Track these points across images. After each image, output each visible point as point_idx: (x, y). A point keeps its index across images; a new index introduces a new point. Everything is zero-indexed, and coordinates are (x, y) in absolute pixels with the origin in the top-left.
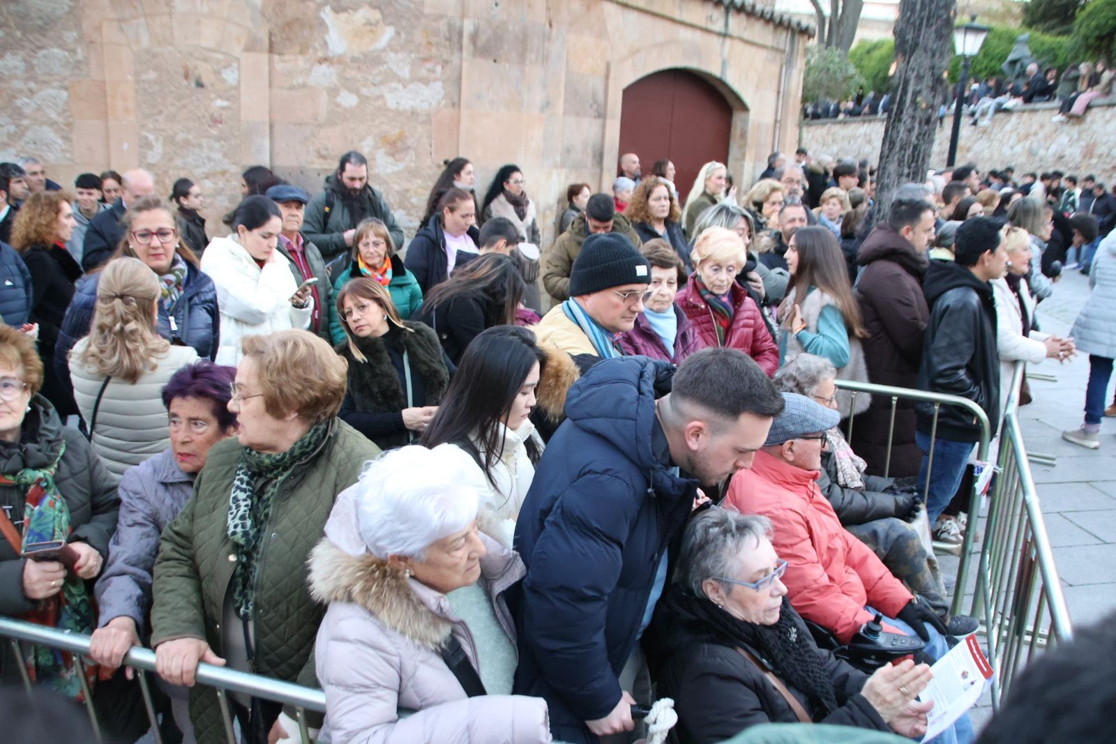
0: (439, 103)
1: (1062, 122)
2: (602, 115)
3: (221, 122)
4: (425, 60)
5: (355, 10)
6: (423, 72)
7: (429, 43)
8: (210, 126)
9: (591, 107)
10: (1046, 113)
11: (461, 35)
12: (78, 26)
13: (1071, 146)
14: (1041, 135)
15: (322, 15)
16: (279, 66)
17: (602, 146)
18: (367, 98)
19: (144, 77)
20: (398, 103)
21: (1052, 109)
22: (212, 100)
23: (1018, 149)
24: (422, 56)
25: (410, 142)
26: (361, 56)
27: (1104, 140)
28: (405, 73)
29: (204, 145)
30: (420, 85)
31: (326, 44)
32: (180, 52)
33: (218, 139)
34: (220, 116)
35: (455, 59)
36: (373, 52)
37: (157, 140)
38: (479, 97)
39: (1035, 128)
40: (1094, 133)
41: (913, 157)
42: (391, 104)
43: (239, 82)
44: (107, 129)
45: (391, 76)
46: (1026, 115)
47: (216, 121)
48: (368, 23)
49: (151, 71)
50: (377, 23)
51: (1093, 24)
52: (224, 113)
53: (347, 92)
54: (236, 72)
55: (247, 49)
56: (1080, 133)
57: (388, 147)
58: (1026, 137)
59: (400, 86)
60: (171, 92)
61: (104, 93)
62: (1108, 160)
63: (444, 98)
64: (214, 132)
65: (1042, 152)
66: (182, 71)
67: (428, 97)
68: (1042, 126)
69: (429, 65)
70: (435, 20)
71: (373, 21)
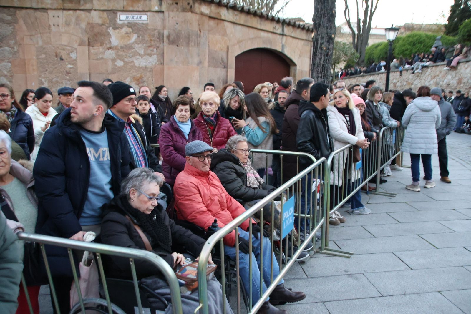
0: (156, 63)
1: (448, 70)
2: (226, 66)
3: (70, 74)
4: (150, 47)
5: (122, 28)
6: (149, 52)
7: (151, 40)
8: (66, 75)
9: (221, 64)
10: (442, 66)
11: (163, 37)
12: (15, 38)
13: (452, 79)
14: (440, 76)
15: (109, 31)
16: (92, 51)
17: (227, 79)
18: (127, 62)
19: (40, 57)
20: (139, 64)
21: (444, 65)
22: (67, 65)
23: (432, 82)
24: (148, 45)
25: (145, 79)
26: (124, 46)
27: (466, 76)
28: (142, 52)
29: (64, 82)
30: (148, 57)
31: (110, 42)
32: (54, 47)
33: (69, 80)
34: (70, 71)
35: (161, 46)
36: (129, 44)
37: (45, 81)
38: (171, 60)
39: (438, 73)
40: (461, 73)
41: (323, 69)
42: (137, 64)
43: (77, 57)
44: (26, 77)
45: (136, 54)
46: (434, 68)
47: (68, 73)
48: (127, 33)
49: (43, 55)
50: (130, 32)
51: (466, 30)
52: (71, 70)
53: (119, 60)
54: (76, 54)
55: (80, 45)
56: (456, 74)
57: (136, 81)
58: (435, 77)
59: (140, 57)
60: (51, 62)
61: (25, 64)
62: (468, 84)
63: (157, 61)
64: (68, 77)
65: (441, 83)
66: (55, 54)
67: (151, 61)
68: (441, 72)
69: (151, 49)
70: (153, 31)
71: (129, 32)
